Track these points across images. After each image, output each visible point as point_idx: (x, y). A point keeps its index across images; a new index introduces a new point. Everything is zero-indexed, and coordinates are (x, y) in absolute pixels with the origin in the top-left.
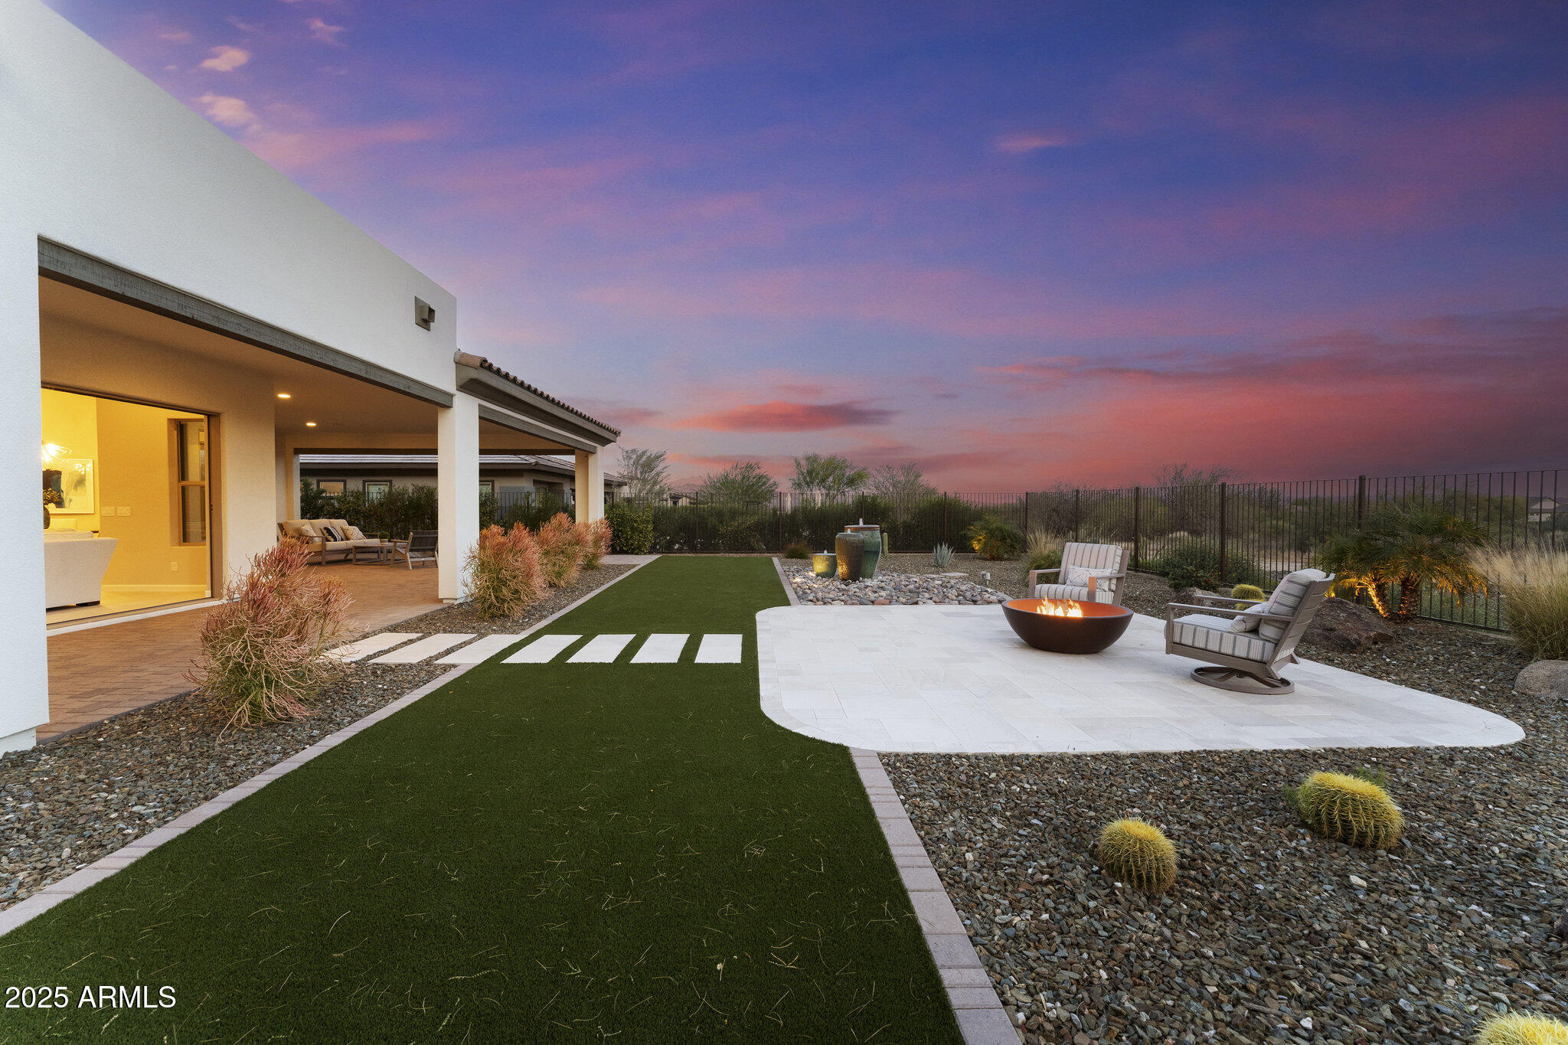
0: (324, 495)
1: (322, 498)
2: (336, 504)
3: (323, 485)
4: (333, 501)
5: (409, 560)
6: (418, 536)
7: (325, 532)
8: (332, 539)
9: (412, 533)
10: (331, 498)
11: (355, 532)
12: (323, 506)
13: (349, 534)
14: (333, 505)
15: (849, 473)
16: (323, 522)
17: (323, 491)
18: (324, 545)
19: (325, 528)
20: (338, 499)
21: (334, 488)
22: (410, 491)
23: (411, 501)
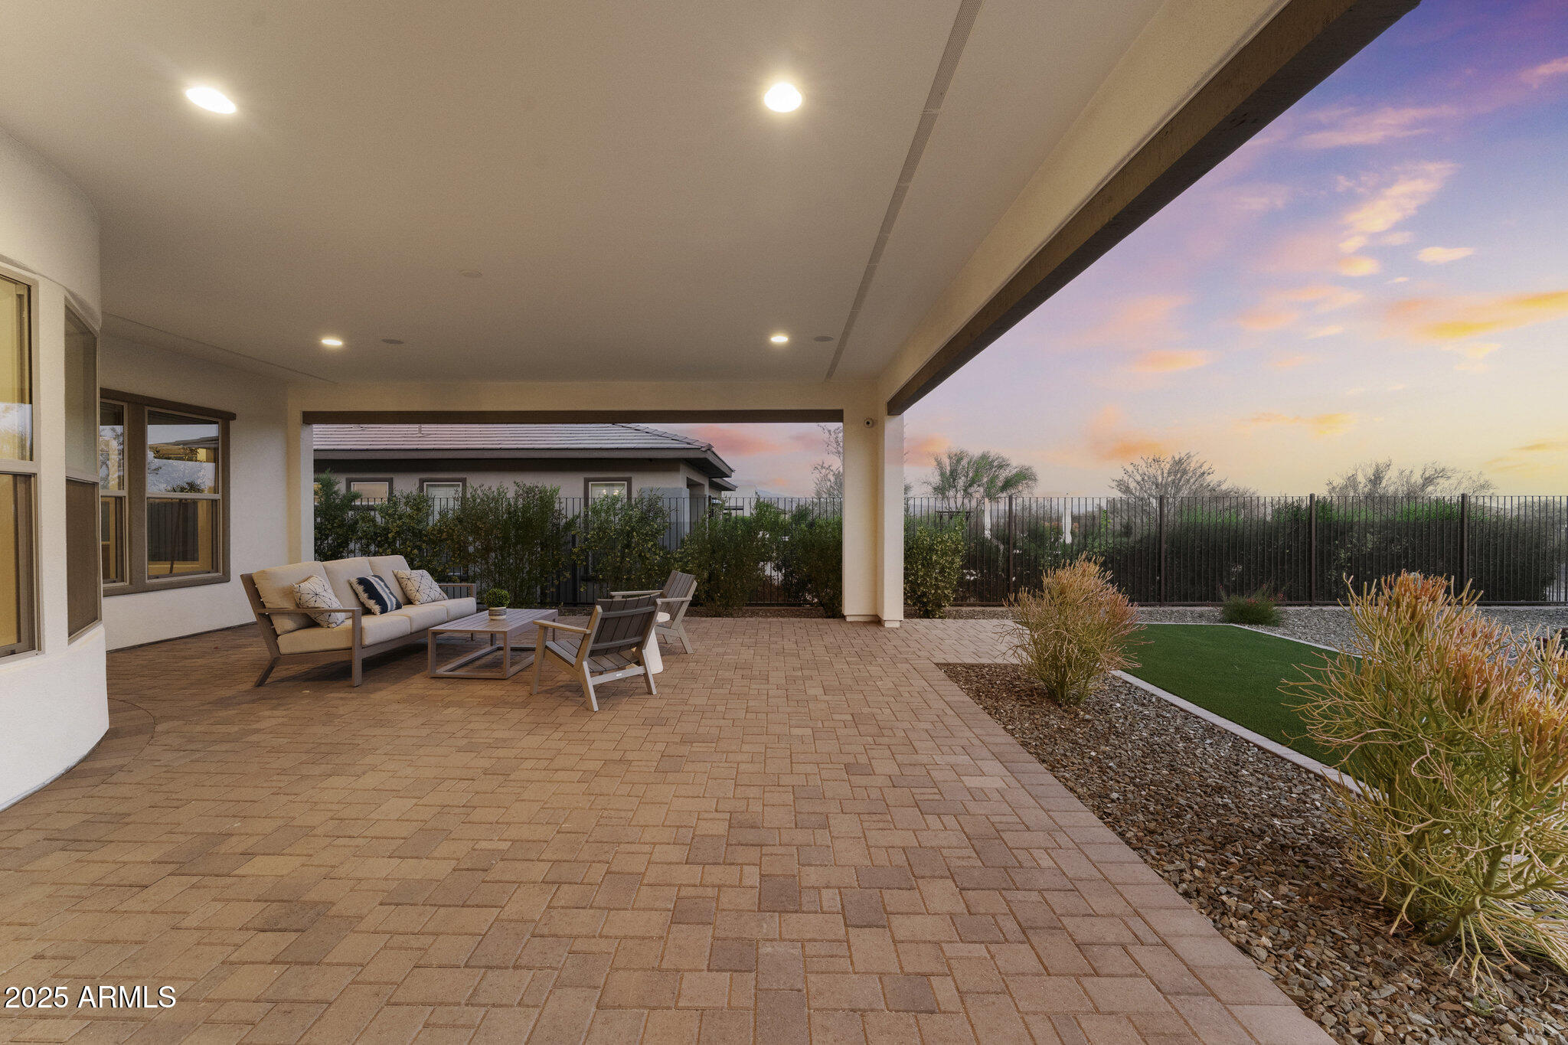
0: (358, 503)
1: (355, 508)
2: (379, 519)
3: (356, 487)
4: (372, 513)
5: (591, 682)
6: (612, 614)
7: (360, 589)
8: (376, 608)
9: (599, 608)
10: (370, 508)
11: (422, 582)
12: (356, 522)
13: (411, 587)
14: (373, 520)
15: (1004, 474)
16: (355, 565)
17: (356, 496)
18: (357, 631)
19: (362, 581)
20: (383, 511)
21: (373, 492)
22: (511, 495)
23: (512, 513)
